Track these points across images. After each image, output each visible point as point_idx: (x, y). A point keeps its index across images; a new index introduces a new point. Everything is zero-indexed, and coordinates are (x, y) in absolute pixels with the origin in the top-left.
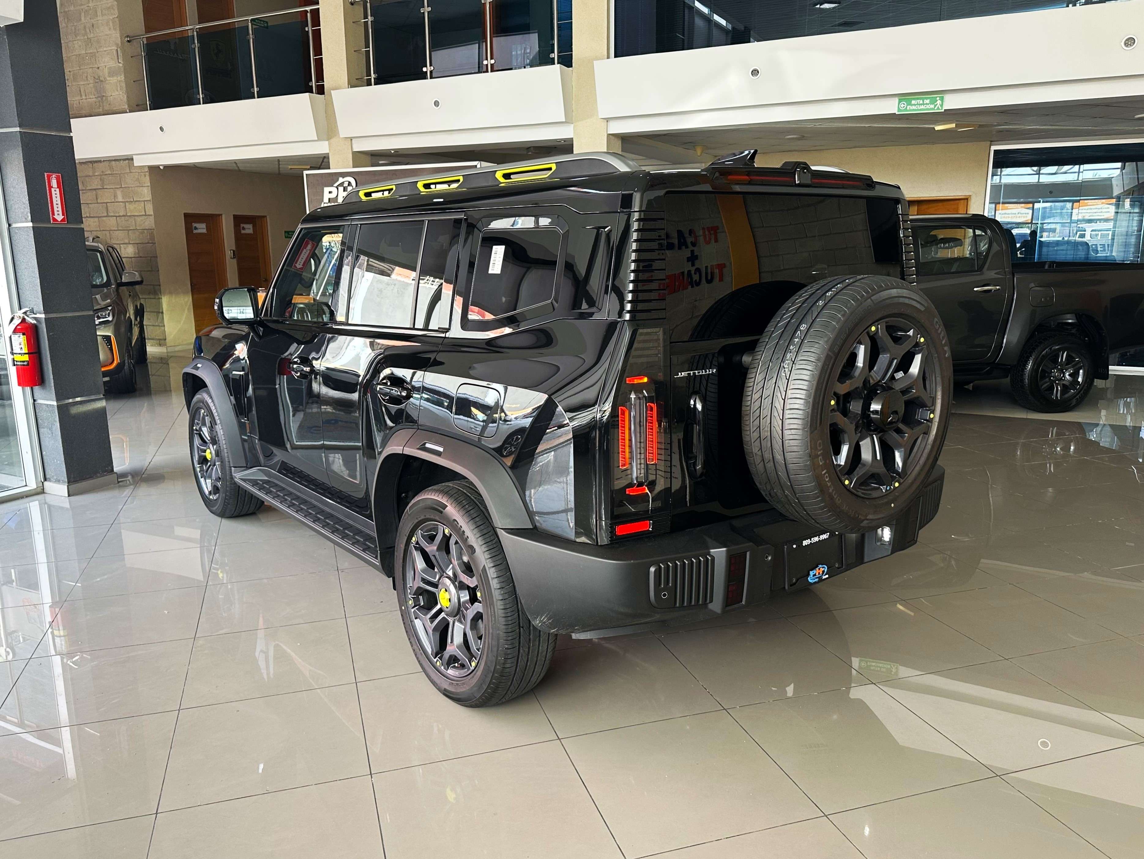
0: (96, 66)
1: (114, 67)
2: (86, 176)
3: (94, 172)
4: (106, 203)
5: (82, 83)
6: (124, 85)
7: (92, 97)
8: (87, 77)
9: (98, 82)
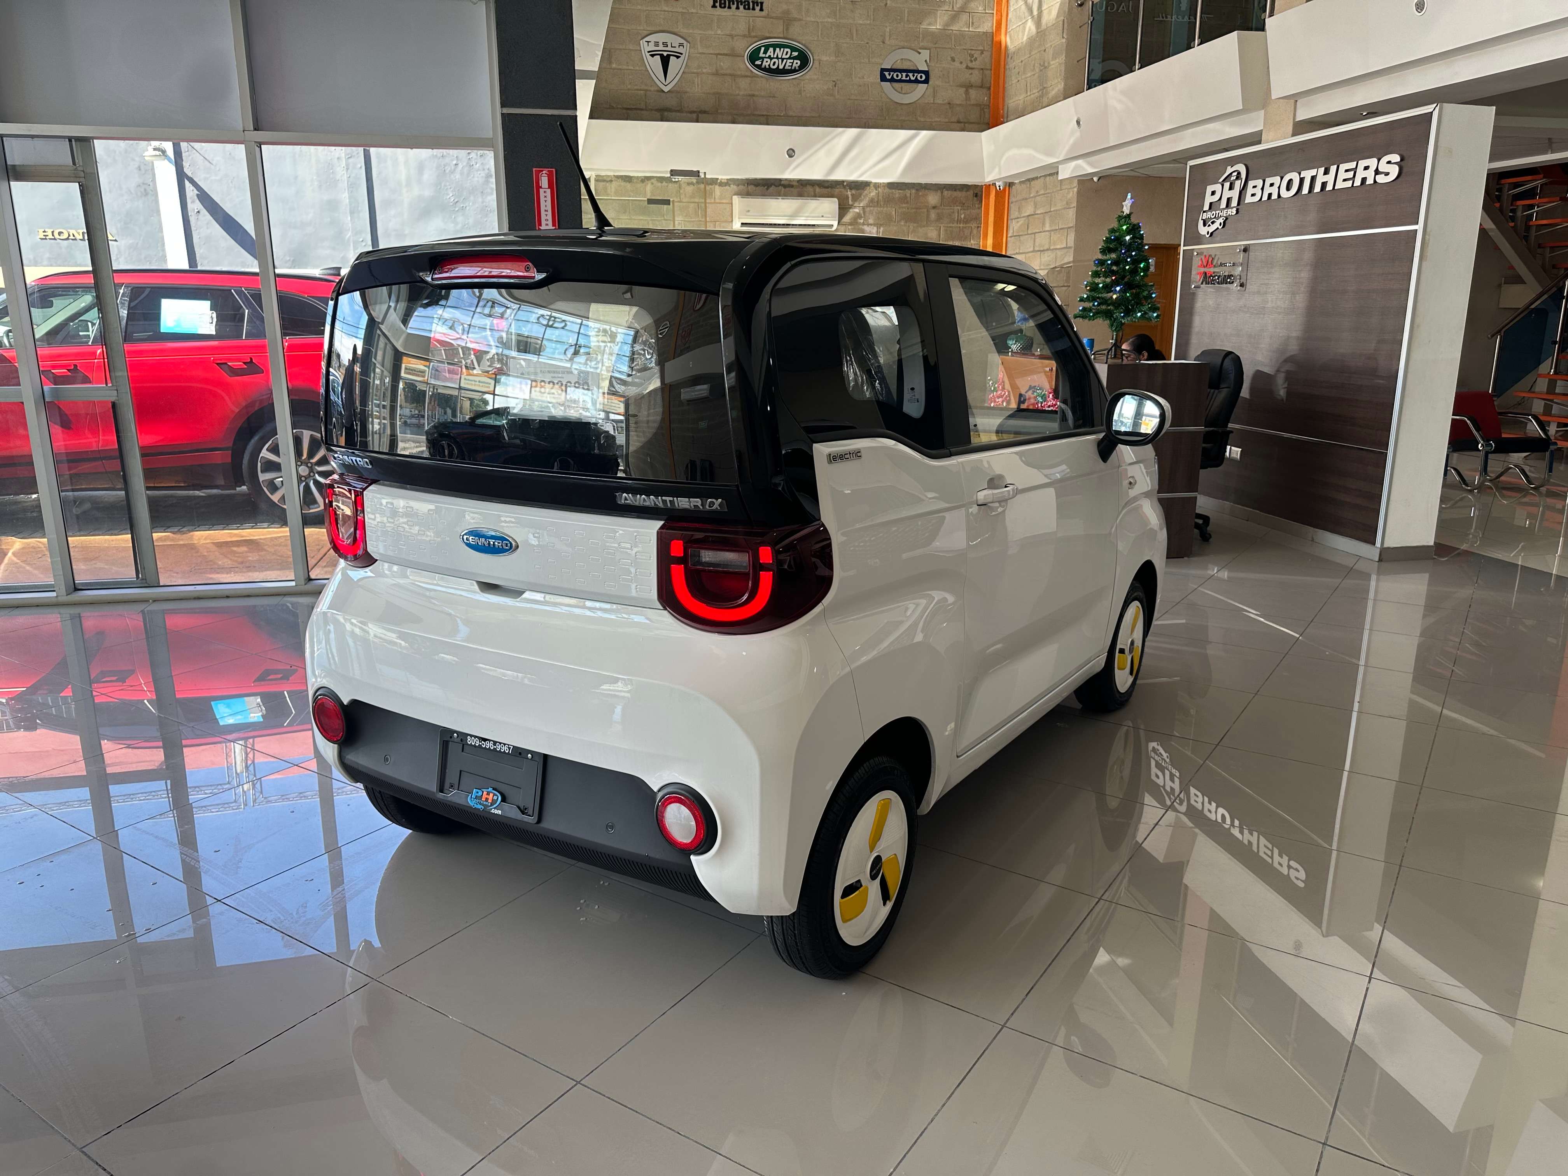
0: (1044, 48)
1: (1058, 45)
2: (1023, 199)
3: (1030, 193)
4: (1034, 233)
5: (1029, 75)
6: (1063, 68)
7: (1034, 92)
8: (1034, 66)
9: (1041, 70)
